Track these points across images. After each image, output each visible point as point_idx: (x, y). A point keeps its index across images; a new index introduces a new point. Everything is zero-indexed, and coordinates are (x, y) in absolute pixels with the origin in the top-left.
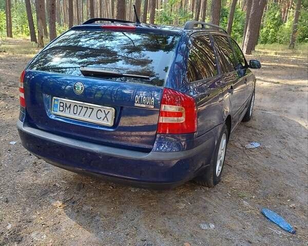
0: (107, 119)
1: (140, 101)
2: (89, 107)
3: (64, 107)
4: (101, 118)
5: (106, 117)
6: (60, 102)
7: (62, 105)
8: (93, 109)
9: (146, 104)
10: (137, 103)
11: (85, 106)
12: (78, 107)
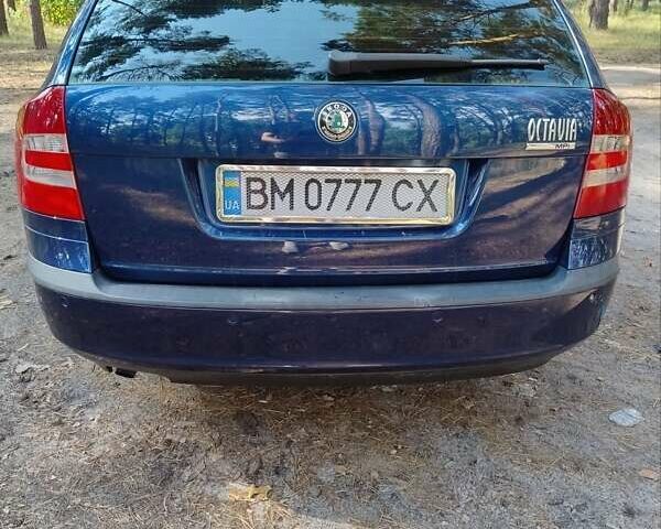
0: (432, 205)
1: (541, 134)
2: (363, 178)
3: (268, 192)
4: (410, 205)
5: (427, 198)
6: (249, 180)
7: (256, 186)
8: (378, 183)
9: (557, 140)
10: (535, 140)
11: (348, 177)
12: (324, 185)
